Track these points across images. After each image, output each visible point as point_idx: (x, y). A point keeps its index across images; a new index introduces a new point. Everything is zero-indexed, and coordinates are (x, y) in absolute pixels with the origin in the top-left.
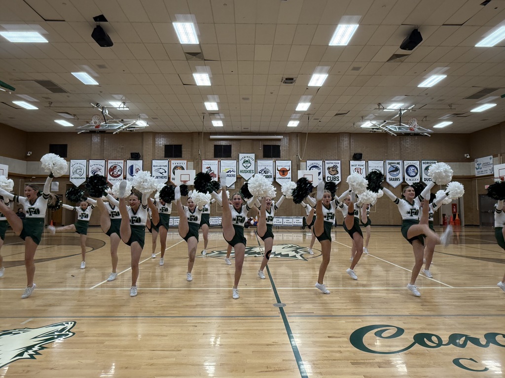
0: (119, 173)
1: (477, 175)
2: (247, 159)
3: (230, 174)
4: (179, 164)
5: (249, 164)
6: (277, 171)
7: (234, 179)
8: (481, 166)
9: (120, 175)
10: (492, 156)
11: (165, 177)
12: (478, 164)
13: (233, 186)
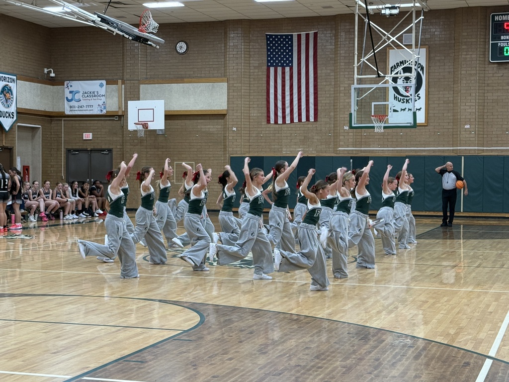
1: (68, 113)
8: (77, 97)
10: (104, 82)
12: (71, 92)
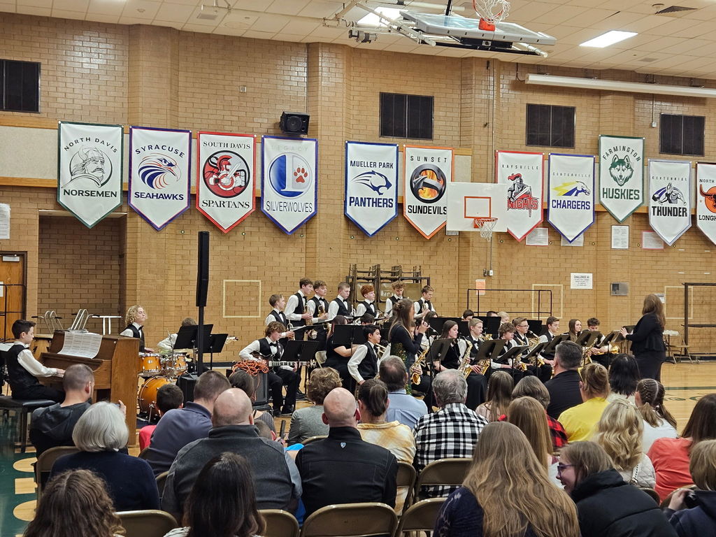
0: (239, 181)
2: (621, 155)
3: (576, 199)
4: (429, 162)
5: (627, 173)
6: (700, 197)
7: (587, 217)
9: (241, 189)
11: (387, 202)
13: (581, 238)
